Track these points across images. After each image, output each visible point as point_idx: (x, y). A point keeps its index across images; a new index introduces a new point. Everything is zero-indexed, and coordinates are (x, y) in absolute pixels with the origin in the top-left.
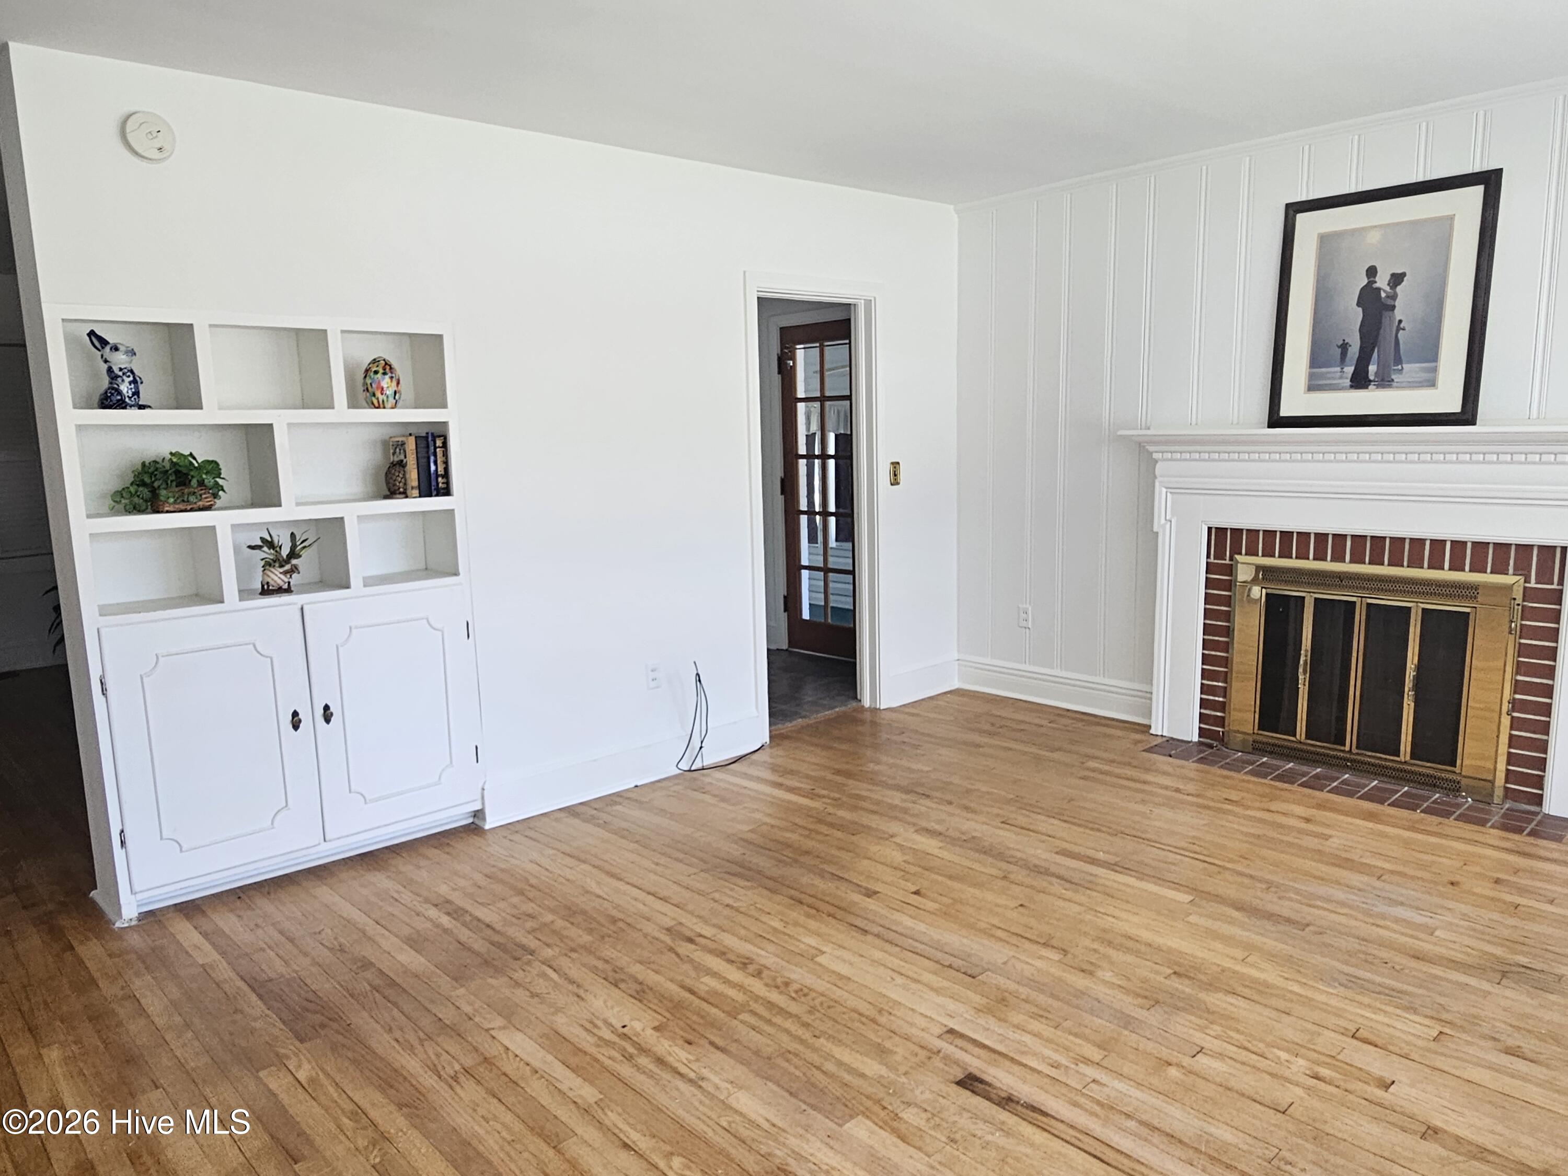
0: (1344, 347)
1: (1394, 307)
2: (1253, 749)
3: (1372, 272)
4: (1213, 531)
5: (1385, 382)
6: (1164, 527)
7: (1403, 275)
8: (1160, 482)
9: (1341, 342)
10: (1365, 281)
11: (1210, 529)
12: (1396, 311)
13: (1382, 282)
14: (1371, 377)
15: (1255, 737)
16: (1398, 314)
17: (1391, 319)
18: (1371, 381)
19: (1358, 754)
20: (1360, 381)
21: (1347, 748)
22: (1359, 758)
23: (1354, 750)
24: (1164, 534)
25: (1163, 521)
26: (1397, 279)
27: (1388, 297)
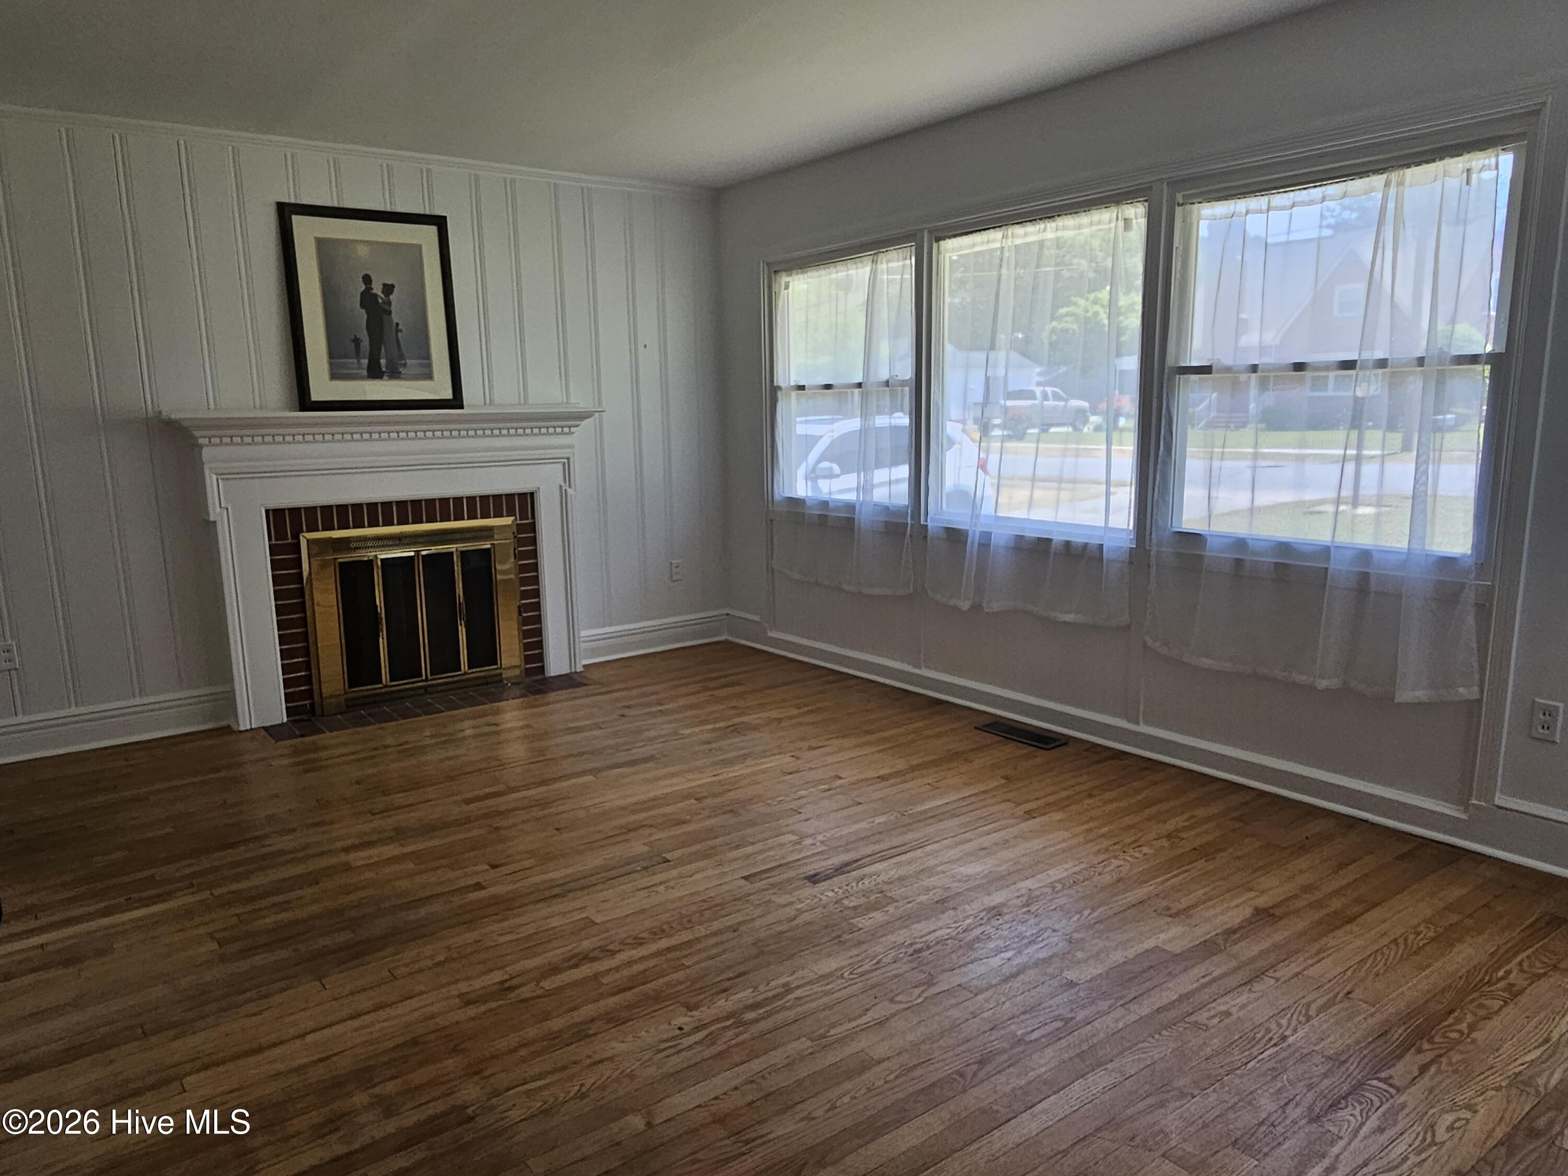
0: (357, 341)
1: (390, 313)
2: (348, 707)
3: (367, 279)
4: (271, 513)
5: (394, 374)
6: (221, 514)
7: (393, 286)
8: (210, 469)
9: (353, 338)
10: (364, 287)
11: (267, 511)
12: (393, 315)
13: (377, 289)
14: (384, 369)
15: (346, 696)
16: (395, 318)
17: (391, 321)
18: (384, 372)
19: (434, 679)
20: (375, 373)
21: (424, 678)
22: (435, 682)
23: (429, 677)
24: (223, 523)
25: (218, 510)
26: (388, 289)
27: (384, 302)
